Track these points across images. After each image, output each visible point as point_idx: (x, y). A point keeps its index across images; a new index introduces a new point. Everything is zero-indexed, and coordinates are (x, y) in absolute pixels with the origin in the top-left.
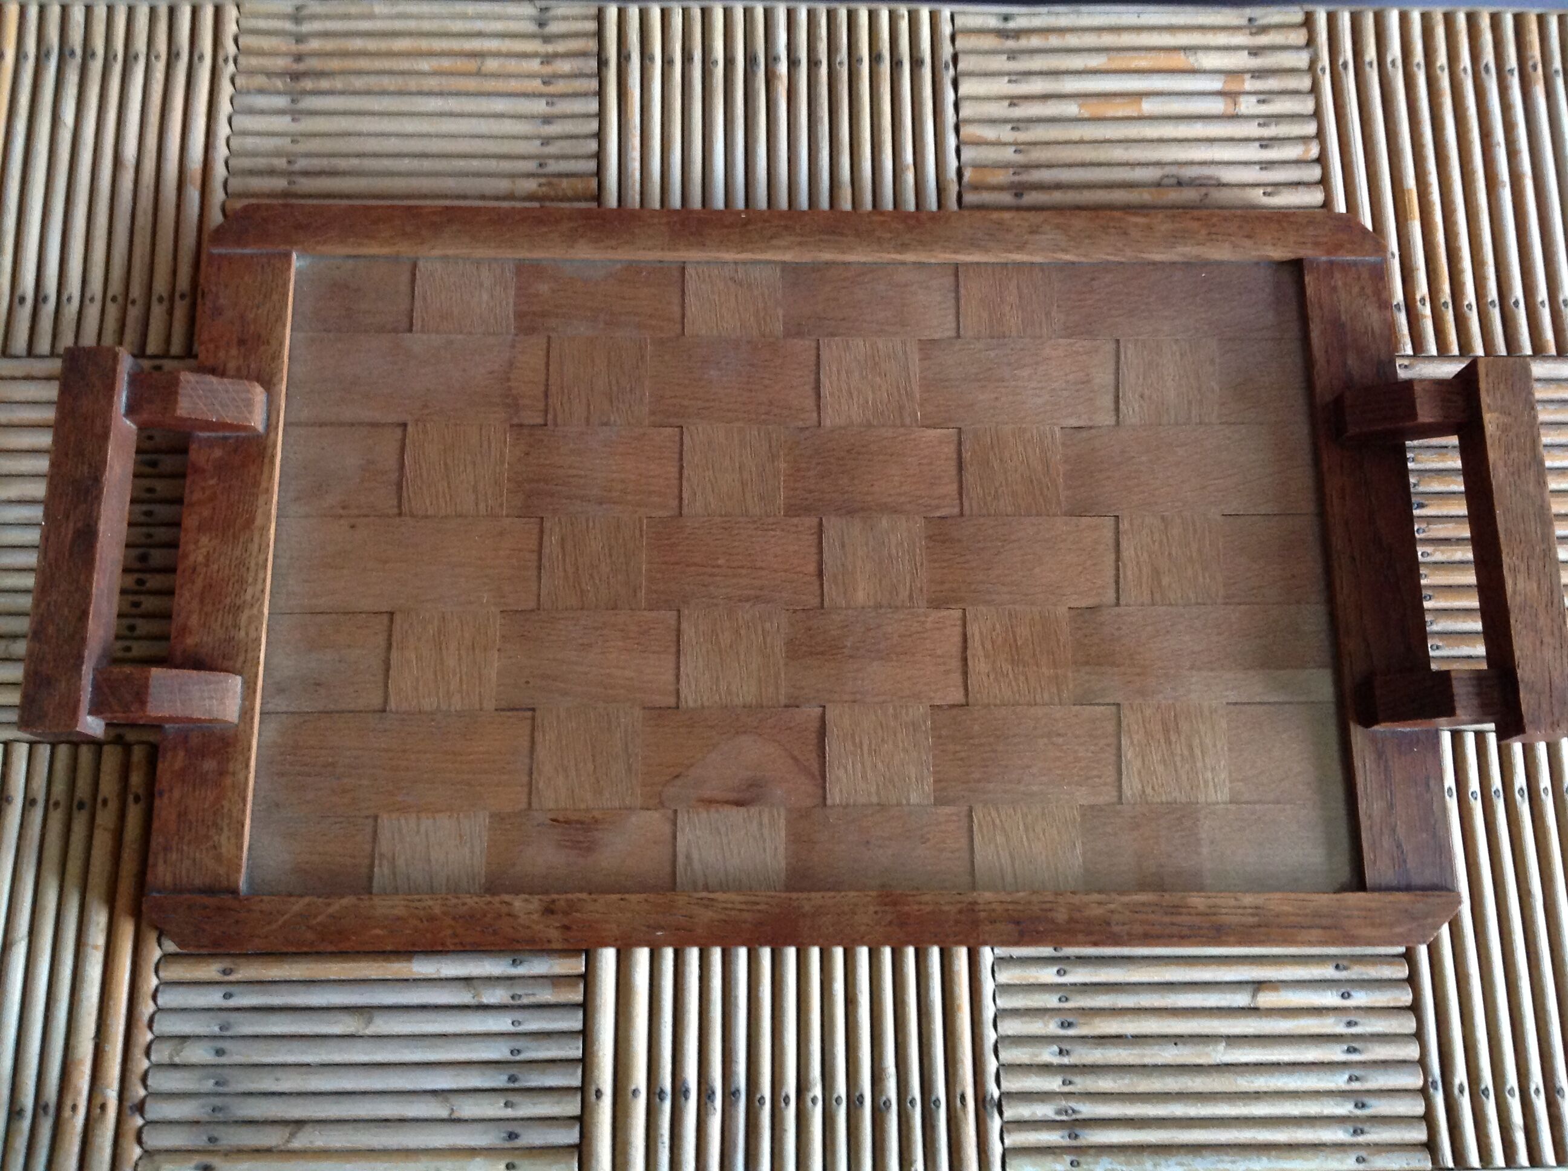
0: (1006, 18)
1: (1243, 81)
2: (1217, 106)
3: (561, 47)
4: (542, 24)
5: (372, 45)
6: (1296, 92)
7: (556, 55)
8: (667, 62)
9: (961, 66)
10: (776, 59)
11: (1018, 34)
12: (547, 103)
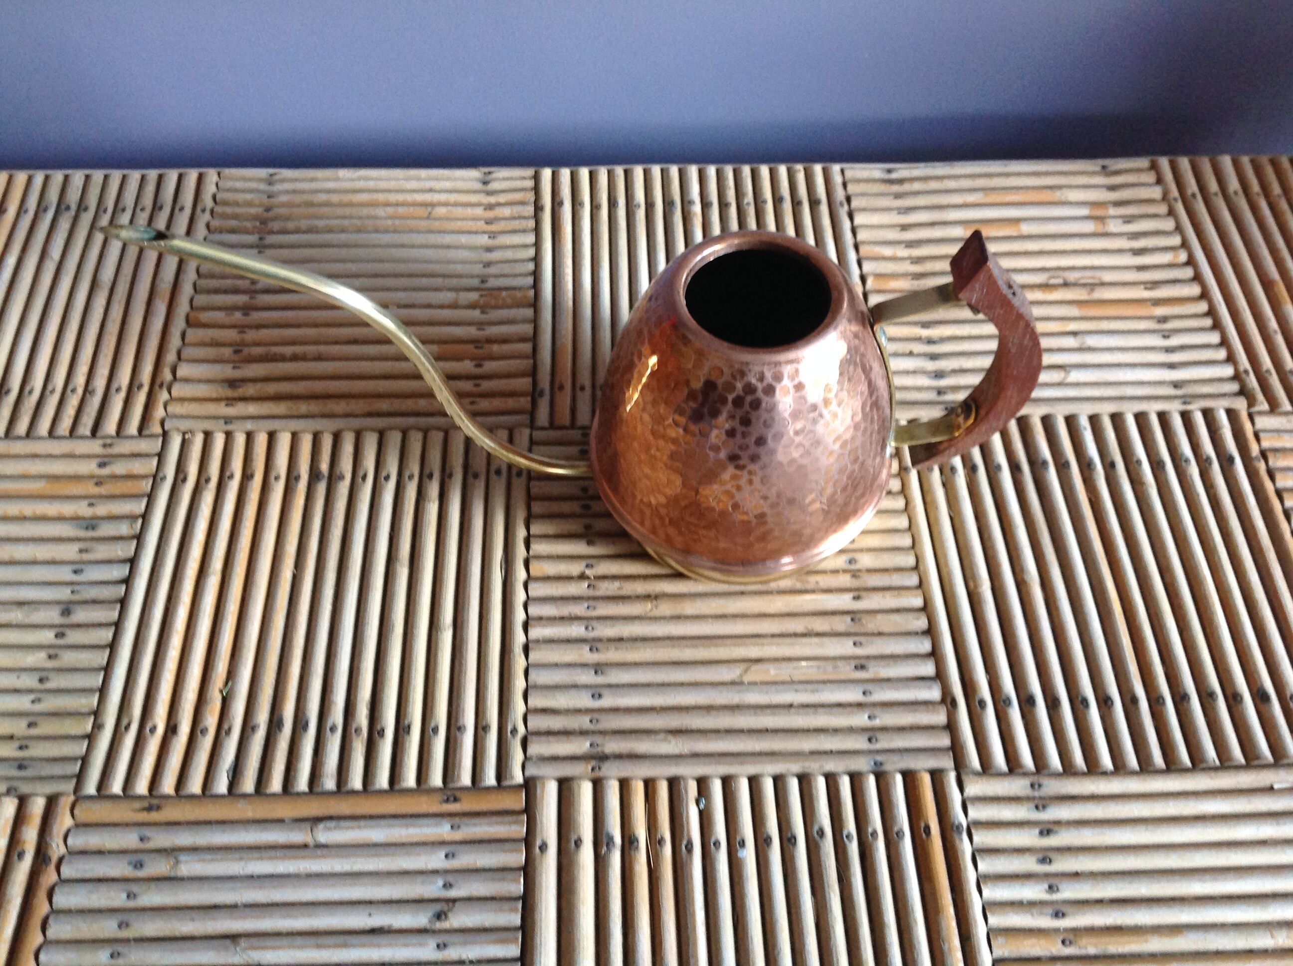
0: (889, 171)
1: (1107, 209)
2: (1089, 227)
3: (502, 198)
4: (485, 183)
5: (335, 198)
6: (1155, 216)
7: (499, 204)
8: (595, 208)
9: (855, 203)
10: (691, 202)
11: (901, 181)
12: (489, 237)
